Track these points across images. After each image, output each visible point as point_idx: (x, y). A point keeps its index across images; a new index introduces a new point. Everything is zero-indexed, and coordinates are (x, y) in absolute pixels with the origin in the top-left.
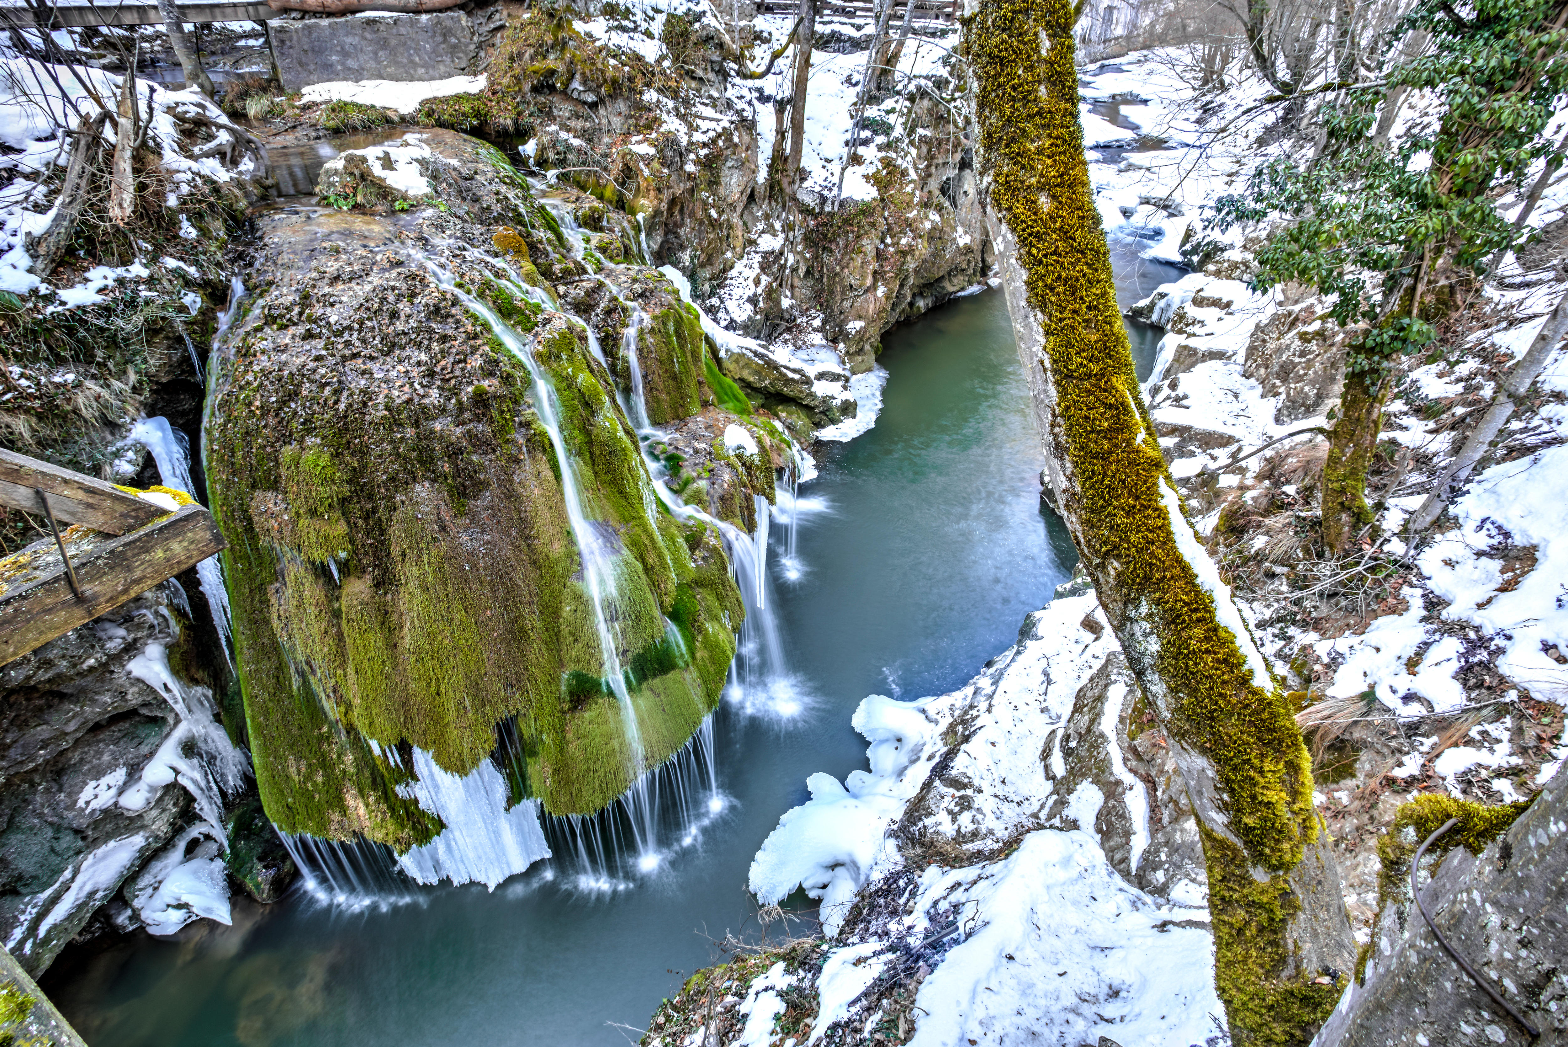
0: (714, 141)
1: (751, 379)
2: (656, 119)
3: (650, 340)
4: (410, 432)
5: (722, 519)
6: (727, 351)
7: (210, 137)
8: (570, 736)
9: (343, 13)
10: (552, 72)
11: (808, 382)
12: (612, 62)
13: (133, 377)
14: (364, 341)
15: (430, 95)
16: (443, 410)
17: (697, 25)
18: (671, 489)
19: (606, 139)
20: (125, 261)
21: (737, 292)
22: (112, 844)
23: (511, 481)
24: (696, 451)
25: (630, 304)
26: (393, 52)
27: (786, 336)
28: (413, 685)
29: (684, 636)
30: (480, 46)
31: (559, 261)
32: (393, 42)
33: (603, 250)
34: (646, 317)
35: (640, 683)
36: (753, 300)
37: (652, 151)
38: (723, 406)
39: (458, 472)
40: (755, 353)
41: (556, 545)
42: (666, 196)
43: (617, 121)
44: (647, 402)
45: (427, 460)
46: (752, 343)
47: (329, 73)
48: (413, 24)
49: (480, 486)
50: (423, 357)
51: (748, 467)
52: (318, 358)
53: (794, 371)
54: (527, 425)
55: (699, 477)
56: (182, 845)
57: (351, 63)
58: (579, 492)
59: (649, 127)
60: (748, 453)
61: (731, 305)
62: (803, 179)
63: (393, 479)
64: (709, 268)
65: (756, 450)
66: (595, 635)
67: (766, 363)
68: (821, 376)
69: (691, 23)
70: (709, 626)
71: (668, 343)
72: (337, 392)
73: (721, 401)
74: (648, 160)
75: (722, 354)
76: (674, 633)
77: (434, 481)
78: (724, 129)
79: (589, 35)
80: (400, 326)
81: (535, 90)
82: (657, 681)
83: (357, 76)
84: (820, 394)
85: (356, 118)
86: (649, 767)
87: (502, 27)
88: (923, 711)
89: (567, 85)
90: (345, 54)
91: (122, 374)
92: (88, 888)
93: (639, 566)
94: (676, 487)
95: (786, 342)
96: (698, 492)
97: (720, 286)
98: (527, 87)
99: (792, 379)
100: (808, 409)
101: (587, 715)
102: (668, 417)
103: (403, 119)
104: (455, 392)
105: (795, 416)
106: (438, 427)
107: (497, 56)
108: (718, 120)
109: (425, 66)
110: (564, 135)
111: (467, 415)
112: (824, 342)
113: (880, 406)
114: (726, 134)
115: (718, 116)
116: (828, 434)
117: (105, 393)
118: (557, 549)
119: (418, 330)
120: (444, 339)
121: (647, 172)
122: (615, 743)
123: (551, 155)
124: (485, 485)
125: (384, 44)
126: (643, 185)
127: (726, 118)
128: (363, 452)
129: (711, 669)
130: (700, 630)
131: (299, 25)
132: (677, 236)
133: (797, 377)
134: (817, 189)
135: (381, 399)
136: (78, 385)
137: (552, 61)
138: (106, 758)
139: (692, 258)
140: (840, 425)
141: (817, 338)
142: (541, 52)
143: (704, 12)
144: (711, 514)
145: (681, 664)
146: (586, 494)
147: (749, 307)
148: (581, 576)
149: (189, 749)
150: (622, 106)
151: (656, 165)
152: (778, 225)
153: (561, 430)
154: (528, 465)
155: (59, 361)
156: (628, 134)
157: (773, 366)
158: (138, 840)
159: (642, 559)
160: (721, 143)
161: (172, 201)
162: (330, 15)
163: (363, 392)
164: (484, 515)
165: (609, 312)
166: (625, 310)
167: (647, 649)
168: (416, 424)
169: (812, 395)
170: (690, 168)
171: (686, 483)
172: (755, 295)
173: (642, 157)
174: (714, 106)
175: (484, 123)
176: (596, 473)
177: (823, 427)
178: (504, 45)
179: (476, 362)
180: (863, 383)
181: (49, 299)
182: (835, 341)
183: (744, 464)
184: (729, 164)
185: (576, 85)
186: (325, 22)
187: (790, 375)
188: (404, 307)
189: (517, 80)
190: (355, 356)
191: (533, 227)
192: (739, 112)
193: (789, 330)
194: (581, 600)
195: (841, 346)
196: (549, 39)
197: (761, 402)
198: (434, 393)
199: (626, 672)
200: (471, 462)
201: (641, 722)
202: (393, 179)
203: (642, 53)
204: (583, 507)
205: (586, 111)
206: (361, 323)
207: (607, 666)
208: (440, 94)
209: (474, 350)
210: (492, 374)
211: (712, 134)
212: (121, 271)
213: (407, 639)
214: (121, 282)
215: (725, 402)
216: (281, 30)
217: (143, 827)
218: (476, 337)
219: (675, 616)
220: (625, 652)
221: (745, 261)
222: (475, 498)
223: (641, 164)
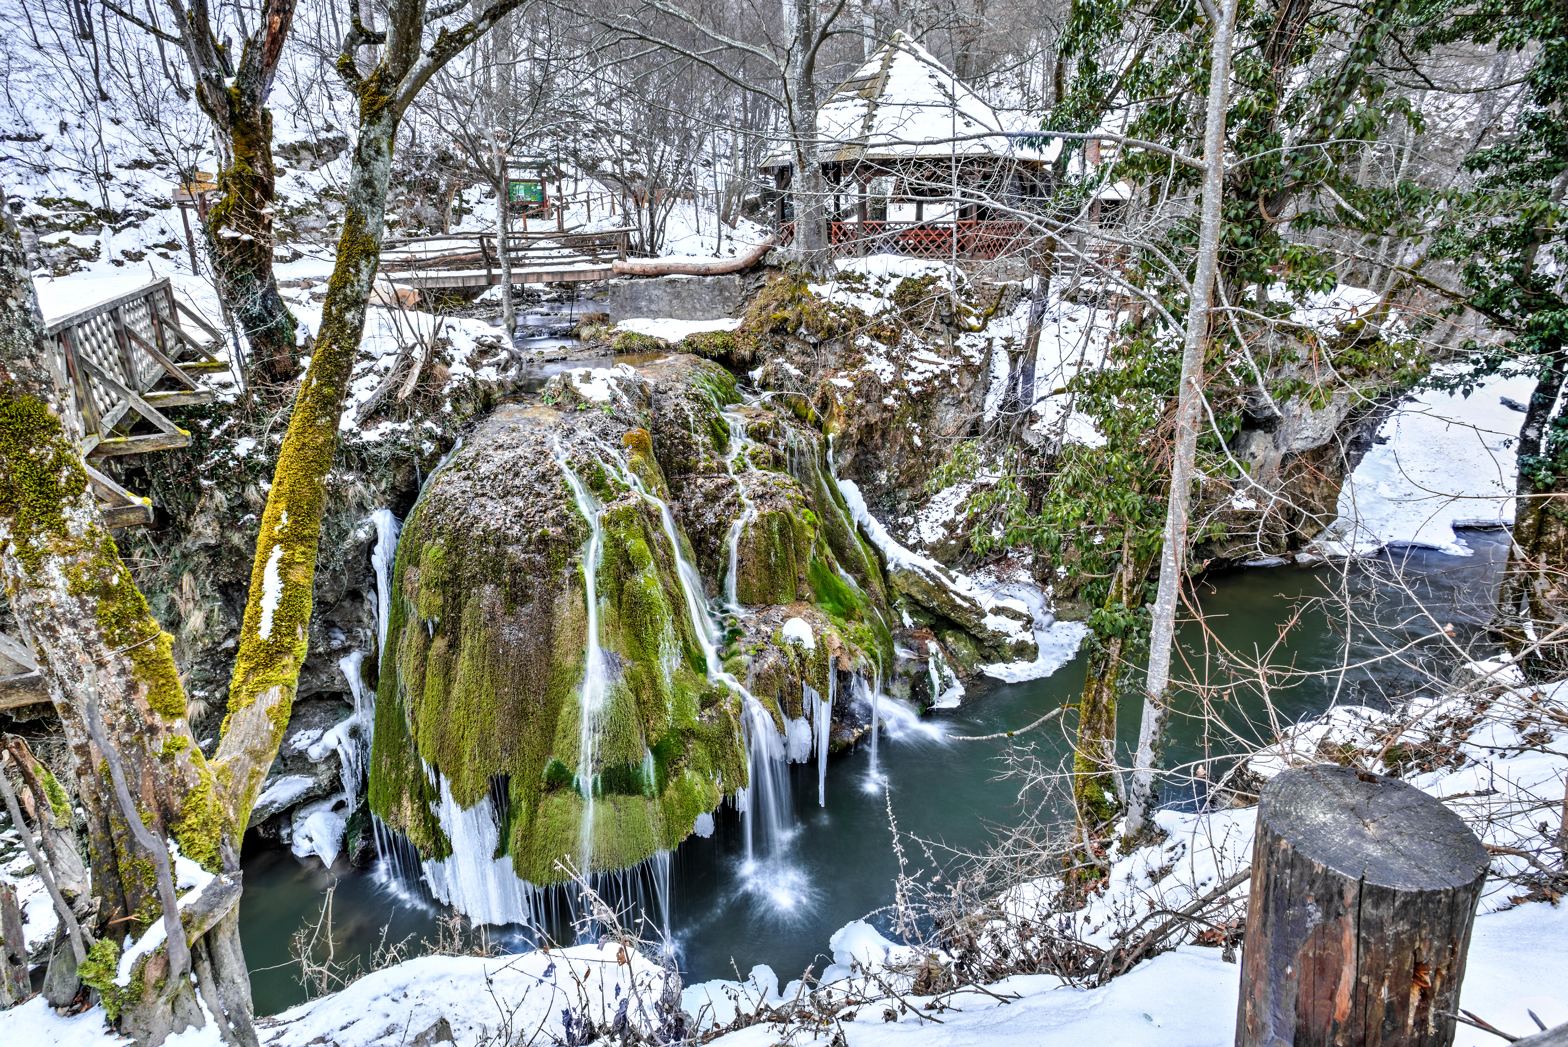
0: (929, 381)
1: (920, 597)
2: (861, 360)
3: (752, 533)
4: (492, 549)
5: (753, 694)
6: (896, 566)
7: (496, 355)
8: (540, 811)
9: (656, 276)
10: (786, 320)
11: (983, 615)
12: (832, 314)
13: (383, 485)
14: (493, 487)
15: (695, 331)
16: (518, 540)
17: (931, 287)
18: (719, 656)
19: (821, 372)
20: (400, 420)
21: (934, 515)
22: (297, 777)
23: (552, 602)
24: (758, 632)
25: (747, 501)
26: (683, 301)
27: (992, 567)
28: (450, 725)
29: (657, 770)
30: (745, 299)
31: (706, 460)
32: (684, 294)
33: (753, 457)
34: (756, 513)
35: (604, 792)
36: (950, 526)
37: (850, 385)
38: (819, 605)
39: (514, 584)
40: (928, 574)
41: (570, 658)
42: (857, 421)
43: (832, 359)
44: (738, 583)
45: (497, 571)
46: (931, 565)
47: (638, 312)
48: (700, 283)
49: (526, 599)
50: (521, 504)
51: (802, 659)
52: (464, 492)
53: (964, 598)
54: (575, 565)
55: (746, 652)
56: (334, 801)
57: (654, 307)
58: (599, 625)
59: (854, 366)
60: (806, 646)
61: (924, 526)
62: (1032, 422)
63: (474, 577)
64: (910, 489)
65: (813, 646)
66: (577, 738)
67: (937, 585)
68: (998, 611)
69: (927, 285)
70: (688, 774)
71: (770, 538)
72: (461, 514)
73: (819, 599)
74: (844, 391)
75: (890, 567)
76: (649, 766)
77: (498, 586)
78: (943, 371)
79: (818, 294)
80: (517, 482)
81: (773, 331)
82: (621, 798)
83: (655, 314)
84: (990, 627)
85: (636, 343)
86: (593, 869)
87: (763, 286)
88: (887, 951)
89: (795, 330)
90: (651, 301)
91: (377, 482)
92: (272, 798)
93: (631, 697)
94: (723, 655)
95: (989, 573)
96: (739, 664)
97: (918, 507)
98: (767, 329)
99: (960, 606)
100: (978, 641)
101: (557, 800)
102: (755, 600)
103: (668, 346)
104: (531, 530)
105: (962, 644)
106: (510, 550)
107: (752, 308)
108: (938, 364)
109: (703, 311)
110: (787, 366)
111: (532, 548)
112: (1031, 581)
113: (1070, 658)
114: (945, 377)
115: (940, 360)
116: (995, 670)
117: (364, 492)
118: (570, 661)
119: (525, 487)
120: (538, 495)
121: (841, 401)
122: (570, 834)
123: (772, 380)
124: (530, 598)
125: (678, 296)
126: (835, 410)
127: (947, 362)
128: (463, 555)
129: (678, 812)
130: (677, 773)
131: (626, 283)
132: (876, 457)
133: (966, 605)
134: (1045, 432)
135: (482, 525)
136: (353, 483)
137: (788, 313)
138: (317, 719)
139: (889, 479)
140: (1011, 665)
141: (1024, 576)
142: (782, 305)
143: (940, 277)
144: (745, 686)
145: (647, 793)
146: (605, 628)
147: (941, 532)
148: (580, 689)
149: (355, 733)
150: (838, 348)
151: (850, 396)
152: (1000, 461)
153: (597, 574)
154: (567, 594)
155: (349, 468)
156: (836, 370)
157: (942, 588)
158: (310, 782)
159: (636, 691)
160: (936, 383)
161: (446, 390)
162: (648, 276)
163: (475, 517)
164: (524, 619)
165: (728, 505)
166: (741, 506)
167: (619, 767)
168: (498, 545)
169: (984, 628)
170: (889, 401)
171: (733, 654)
172: (953, 521)
173: (840, 389)
174: (938, 352)
175: (729, 354)
176: (620, 615)
177: (993, 662)
178: (760, 299)
179: (552, 513)
180: (1066, 631)
181: (355, 435)
182: (1045, 582)
183: (799, 655)
184: (945, 401)
185: (802, 330)
186: (642, 281)
187: (959, 601)
188: (525, 471)
189: (762, 324)
190: (483, 495)
191: (696, 432)
192: (966, 358)
193: (997, 562)
194: (577, 708)
195: (1050, 588)
196: (787, 297)
197: (933, 622)
198: (517, 528)
199: (596, 780)
200: (525, 580)
201: (596, 826)
202: (585, 390)
203: (862, 308)
204: (600, 637)
205: (810, 350)
206: (496, 476)
207: (581, 766)
208: (703, 331)
209: (555, 506)
210: (559, 524)
211: (928, 375)
212: (396, 425)
213: (457, 691)
214: (393, 432)
215: (823, 602)
216: (616, 286)
217: (316, 775)
218: (561, 498)
219: (657, 751)
220: (598, 761)
221: (953, 489)
222: (522, 605)
223: (838, 395)
